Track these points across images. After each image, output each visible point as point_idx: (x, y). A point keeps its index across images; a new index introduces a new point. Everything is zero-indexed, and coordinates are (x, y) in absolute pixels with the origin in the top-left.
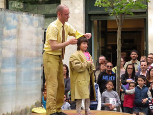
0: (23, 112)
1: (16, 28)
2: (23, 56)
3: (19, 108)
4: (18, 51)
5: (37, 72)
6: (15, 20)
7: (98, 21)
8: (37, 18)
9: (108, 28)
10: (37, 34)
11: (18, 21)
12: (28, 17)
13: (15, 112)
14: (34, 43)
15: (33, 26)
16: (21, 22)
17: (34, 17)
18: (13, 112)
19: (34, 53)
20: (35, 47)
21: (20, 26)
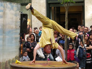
0: (8, 62)
1: (2, 11)
2: (7, 28)
3: (5, 60)
4: (4, 26)
5: (16, 38)
6: (2, 7)
7: (54, 7)
8: (16, 5)
9: (61, 11)
10: (16, 15)
11: (4, 7)
12: (10, 5)
13: (2, 63)
14: (14, 21)
15: (13, 10)
16: (6, 8)
17: (14, 5)
18: (1, 62)
19: (14, 27)
20: (14, 23)
21: (5, 10)
